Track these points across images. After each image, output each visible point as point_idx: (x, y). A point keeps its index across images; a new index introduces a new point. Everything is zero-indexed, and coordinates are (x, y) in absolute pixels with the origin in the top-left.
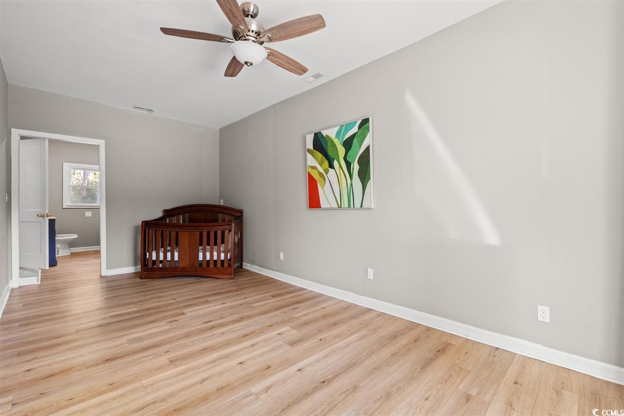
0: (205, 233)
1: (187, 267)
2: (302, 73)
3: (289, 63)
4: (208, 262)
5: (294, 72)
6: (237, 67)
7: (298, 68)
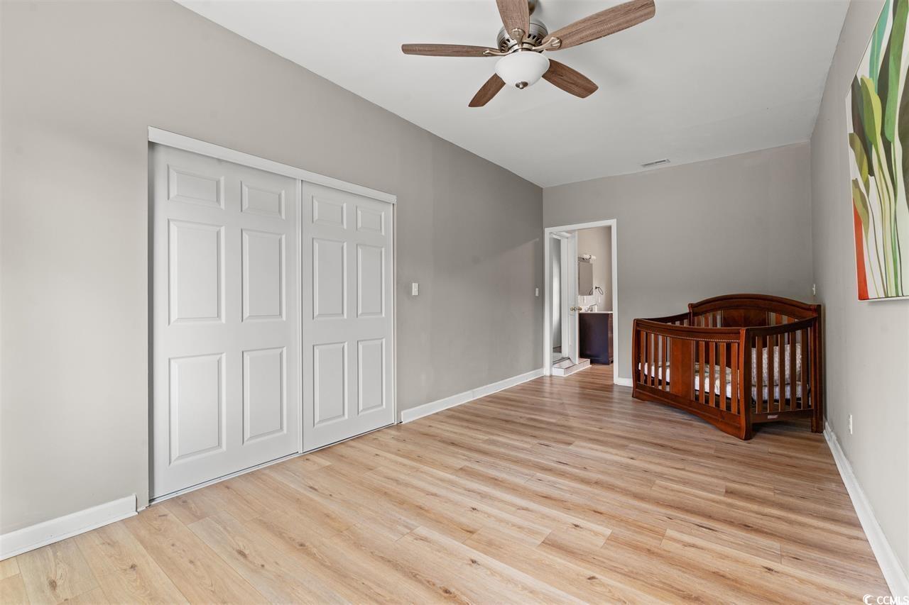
0: (703, 344)
1: (680, 395)
2: (651, 9)
3: (602, 22)
4: (707, 396)
5: (633, 22)
6: (570, 79)
7: (627, 13)
